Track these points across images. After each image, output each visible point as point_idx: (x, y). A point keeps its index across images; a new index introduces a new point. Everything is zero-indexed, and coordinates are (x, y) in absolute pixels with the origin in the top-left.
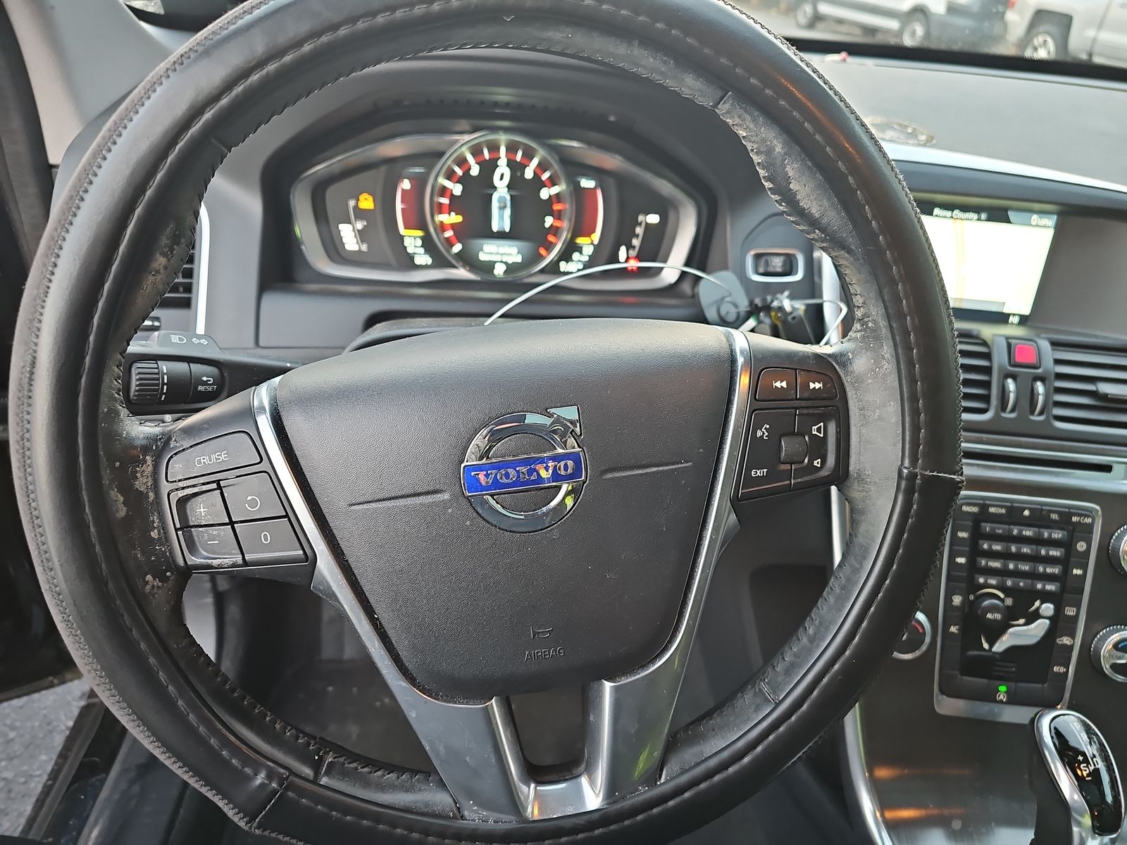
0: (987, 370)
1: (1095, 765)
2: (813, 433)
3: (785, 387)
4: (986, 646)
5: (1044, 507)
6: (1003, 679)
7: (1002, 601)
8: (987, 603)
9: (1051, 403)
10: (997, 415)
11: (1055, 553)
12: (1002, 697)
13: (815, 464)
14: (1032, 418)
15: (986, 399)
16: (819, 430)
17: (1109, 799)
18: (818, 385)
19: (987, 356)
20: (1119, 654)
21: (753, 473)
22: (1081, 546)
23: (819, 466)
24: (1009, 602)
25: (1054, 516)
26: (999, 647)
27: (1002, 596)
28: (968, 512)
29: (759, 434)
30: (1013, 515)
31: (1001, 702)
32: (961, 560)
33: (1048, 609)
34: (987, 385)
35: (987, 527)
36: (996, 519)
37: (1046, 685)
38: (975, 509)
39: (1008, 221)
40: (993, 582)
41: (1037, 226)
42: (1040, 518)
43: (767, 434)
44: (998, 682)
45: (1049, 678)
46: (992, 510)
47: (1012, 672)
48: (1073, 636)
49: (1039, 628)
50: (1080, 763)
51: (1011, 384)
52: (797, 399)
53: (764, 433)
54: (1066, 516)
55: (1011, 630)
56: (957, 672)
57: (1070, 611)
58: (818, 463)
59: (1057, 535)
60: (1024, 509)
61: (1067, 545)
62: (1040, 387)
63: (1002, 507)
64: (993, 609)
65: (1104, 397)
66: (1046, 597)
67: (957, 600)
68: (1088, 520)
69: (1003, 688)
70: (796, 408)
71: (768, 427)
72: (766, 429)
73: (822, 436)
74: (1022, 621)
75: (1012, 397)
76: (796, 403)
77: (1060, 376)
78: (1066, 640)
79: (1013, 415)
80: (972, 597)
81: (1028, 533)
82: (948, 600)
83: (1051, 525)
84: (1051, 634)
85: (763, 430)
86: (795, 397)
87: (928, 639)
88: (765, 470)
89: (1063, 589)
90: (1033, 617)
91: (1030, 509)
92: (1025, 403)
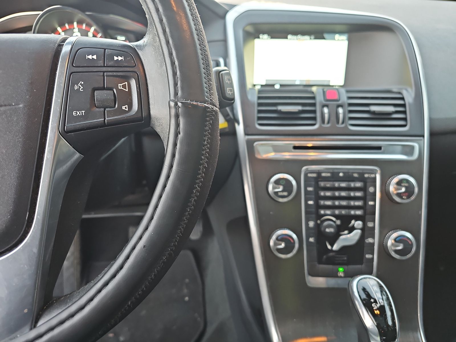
0: (314, 105)
1: (380, 303)
2: (119, 88)
3: (96, 58)
4: (329, 247)
5: (349, 171)
6: (341, 264)
7: (335, 222)
8: (326, 223)
9: (347, 118)
10: (320, 127)
11: (359, 194)
12: (341, 274)
13: (123, 108)
14: (338, 126)
15: (315, 119)
16: (124, 86)
17: (390, 323)
18: (120, 58)
19: (314, 98)
20: (397, 244)
21: (74, 113)
22: (371, 190)
23: (127, 110)
24: (338, 222)
25: (356, 175)
26: (336, 247)
27: (334, 219)
28: (311, 177)
29: (76, 87)
30: (334, 177)
31: (341, 277)
32: (311, 202)
33: (358, 224)
34: (314, 112)
35: (322, 184)
36: (326, 179)
37: (363, 266)
38: (314, 175)
39: (324, 38)
40: (328, 212)
41: (338, 40)
42: (348, 177)
43: (82, 88)
44: (338, 266)
45: (364, 261)
46: (323, 175)
47: (345, 260)
48: (373, 237)
49: (356, 235)
50: (372, 303)
51: (326, 110)
52: (104, 66)
53: (80, 87)
54: (362, 174)
55: (342, 237)
56: (316, 263)
57: (370, 224)
58: (126, 108)
59: (359, 184)
60: (339, 173)
61: (364, 189)
62: (341, 110)
63: (328, 172)
64: (329, 226)
65: (374, 113)
66: (357, 218)
67: (311, 224)
68: (373, 176)
69: (341, 269)
70: (104, 72)
71: (82, 83)
72: (81, 84)
73: (127, 90)
74: (346, 232)
75: (326, 116)
76: (104, 69)
77: (350, 105)
78: (370, 240)
79: (329, 125)
80: (319, 222)
81: (343, 185)
82: (307, 224)
83: (354, 180)
84: (362, 238)
85: (79, 85)
86: (103, 65)
87: (297, 246)
88: (83, 112)
89: (365, 213)
90: (352, 229)
91: (343, 173)
92: (333, 119)
